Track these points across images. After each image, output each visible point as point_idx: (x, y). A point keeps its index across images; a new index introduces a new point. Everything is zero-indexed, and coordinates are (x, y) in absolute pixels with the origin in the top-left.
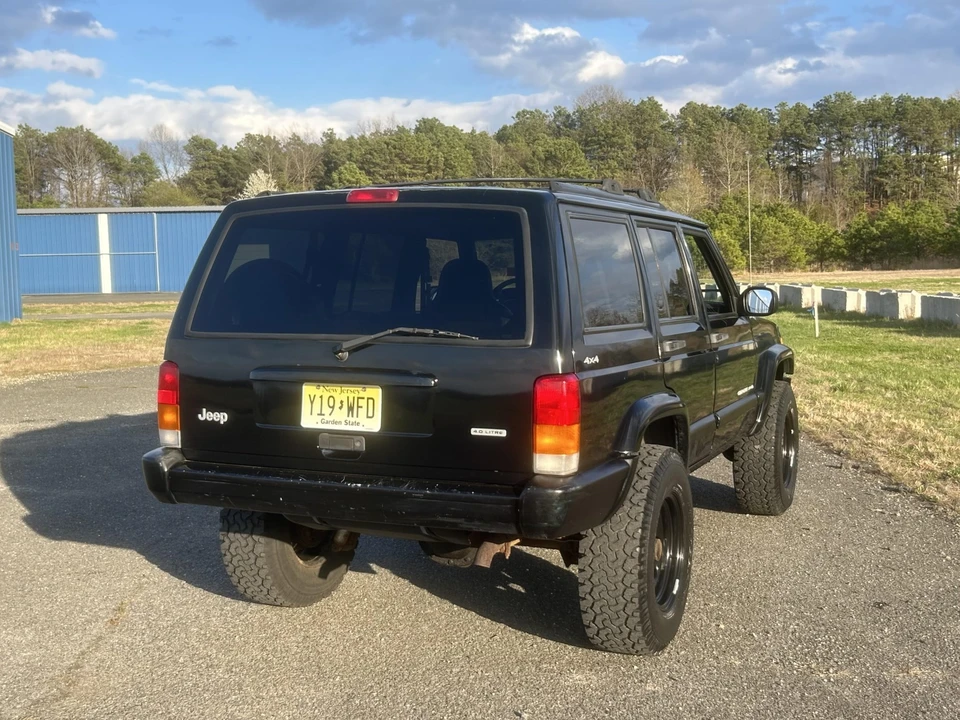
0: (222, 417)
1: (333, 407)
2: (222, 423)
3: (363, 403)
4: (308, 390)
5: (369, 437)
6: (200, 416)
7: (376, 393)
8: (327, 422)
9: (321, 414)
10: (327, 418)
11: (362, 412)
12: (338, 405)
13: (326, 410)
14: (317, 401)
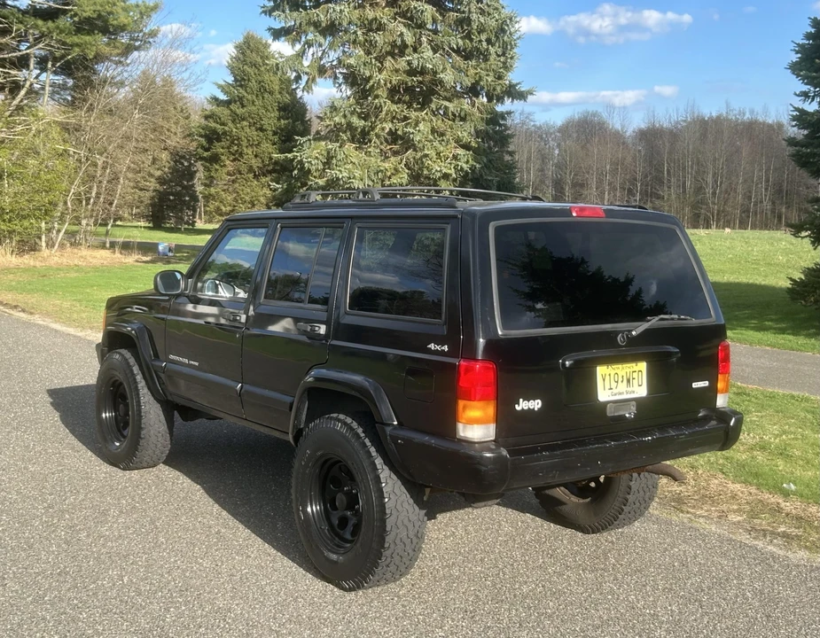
0: (536, 404)
1: (617, 382)
2: (536, 409)
3: (635, 375)
4: (601, 371)
5: (638, 401)
6: (517, 406)
7: (643, 366)
8: (615, 395)
9: (611, 389)
10: (615, 391)
11: (636, 381)
12: (620, 379)
13: (614, 385)
14: (607, 377)
